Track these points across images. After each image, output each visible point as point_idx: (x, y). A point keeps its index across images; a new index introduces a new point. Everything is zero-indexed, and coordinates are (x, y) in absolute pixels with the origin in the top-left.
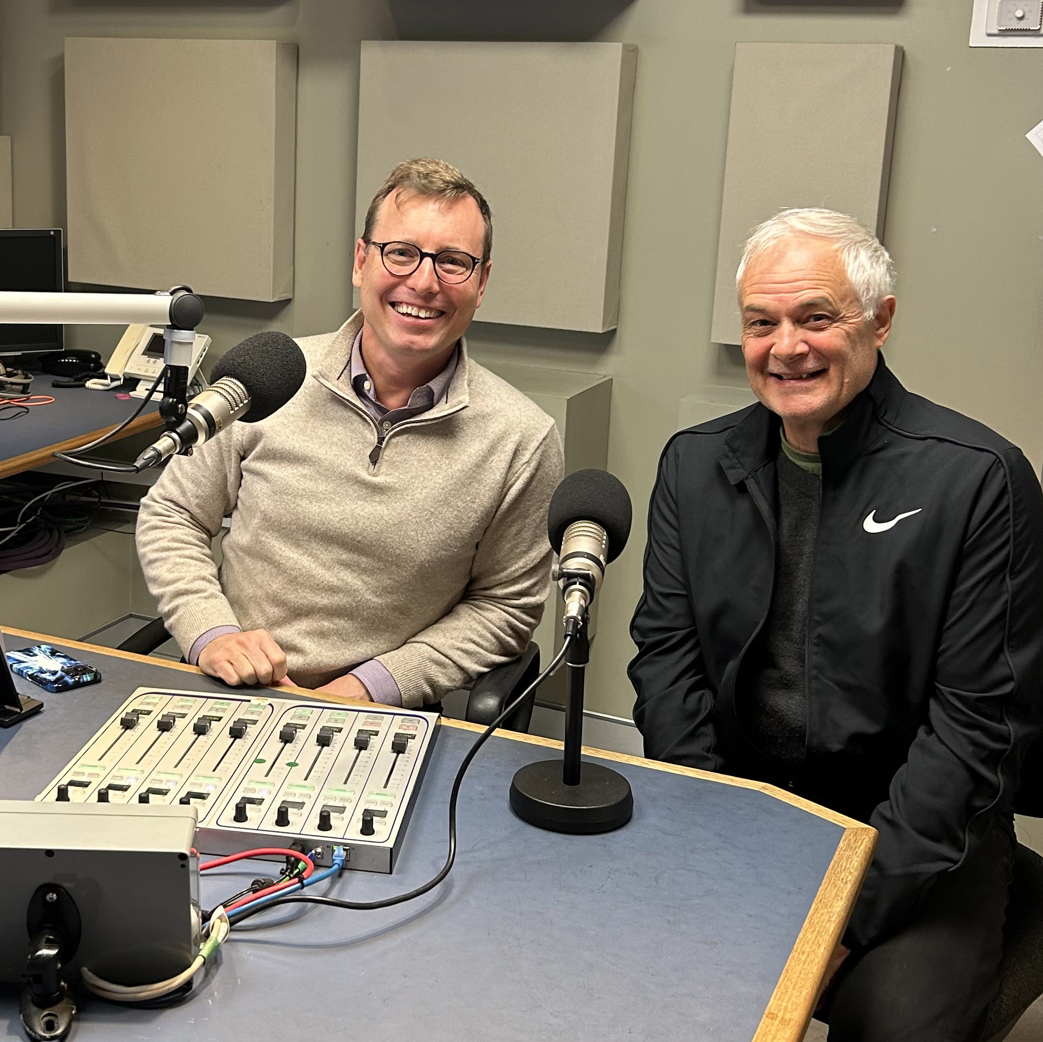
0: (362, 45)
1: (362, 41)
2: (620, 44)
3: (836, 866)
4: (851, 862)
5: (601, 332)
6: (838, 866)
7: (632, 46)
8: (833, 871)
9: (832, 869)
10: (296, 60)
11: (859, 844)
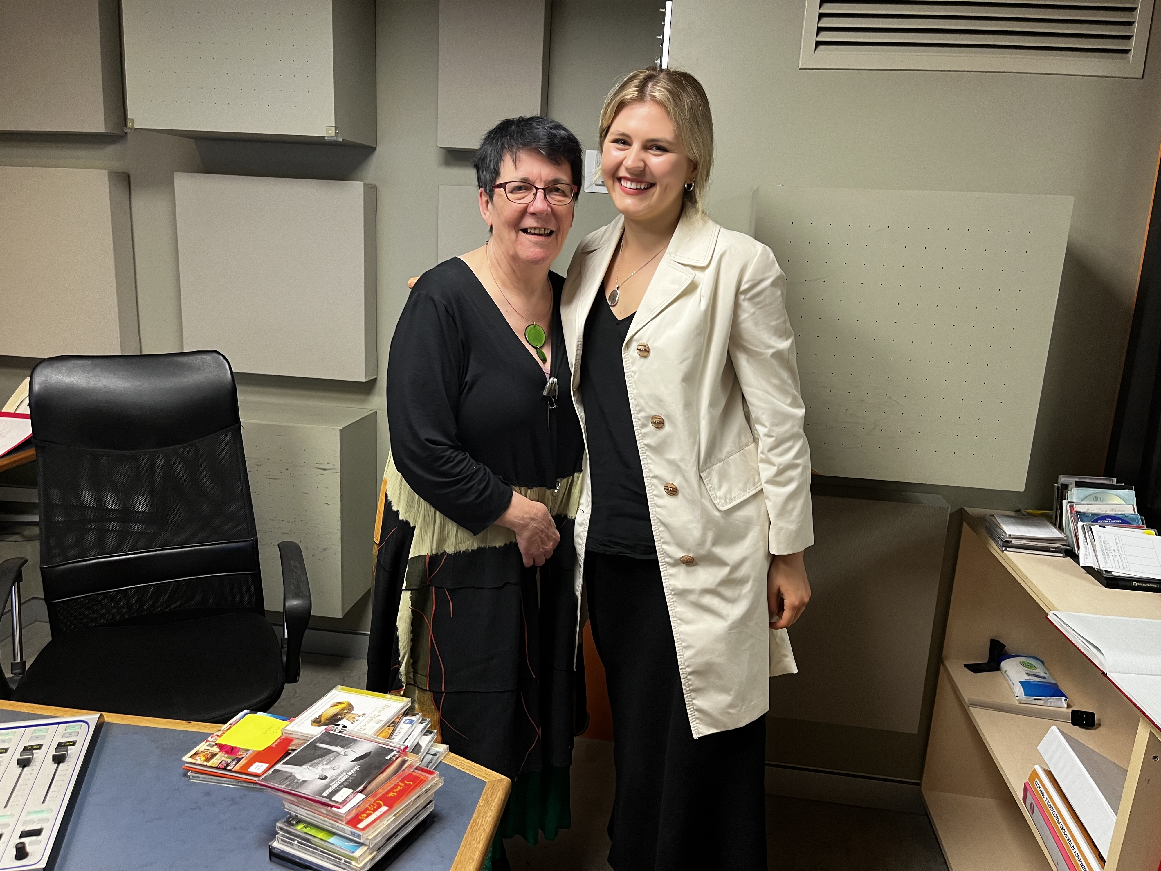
0: (175, 176)
1: (175, 174)
2: (362, 183)
3: (474, 825)
4: (486, 818)
5: (364, 381)
6: (475, 825)
7: (372, 185)
8: (471, 831)
9: (470, 829)
10: (128, 186)
11: (494, 798)
